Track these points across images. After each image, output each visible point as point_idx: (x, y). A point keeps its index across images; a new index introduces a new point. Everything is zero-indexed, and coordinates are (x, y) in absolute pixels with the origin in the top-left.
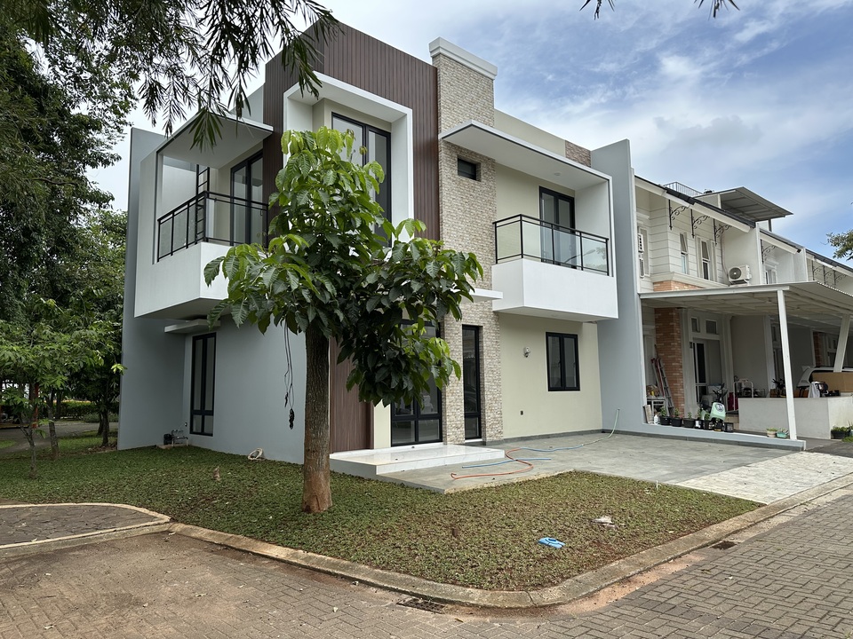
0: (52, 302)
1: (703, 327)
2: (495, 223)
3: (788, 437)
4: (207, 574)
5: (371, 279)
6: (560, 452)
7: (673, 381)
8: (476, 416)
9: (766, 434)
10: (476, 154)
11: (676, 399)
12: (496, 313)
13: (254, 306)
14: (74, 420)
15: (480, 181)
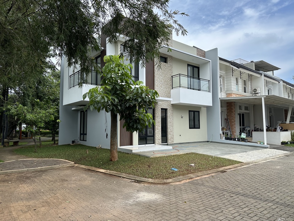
0: (38, 100)
1: (243, 108)
2: (172, 76)
3: (264, 144)
4: (84, 175)
5: (128, 98)
6: (191, 147)
7: (232, 126)
8: (165, 136)
9: (257, 143)
10: (166, 55)
11: (233, 132)
12: (172, 104)
13: (96, 106)
14: (43, 136)
15: (167, 63)
